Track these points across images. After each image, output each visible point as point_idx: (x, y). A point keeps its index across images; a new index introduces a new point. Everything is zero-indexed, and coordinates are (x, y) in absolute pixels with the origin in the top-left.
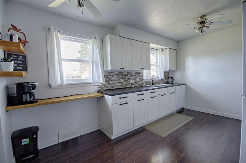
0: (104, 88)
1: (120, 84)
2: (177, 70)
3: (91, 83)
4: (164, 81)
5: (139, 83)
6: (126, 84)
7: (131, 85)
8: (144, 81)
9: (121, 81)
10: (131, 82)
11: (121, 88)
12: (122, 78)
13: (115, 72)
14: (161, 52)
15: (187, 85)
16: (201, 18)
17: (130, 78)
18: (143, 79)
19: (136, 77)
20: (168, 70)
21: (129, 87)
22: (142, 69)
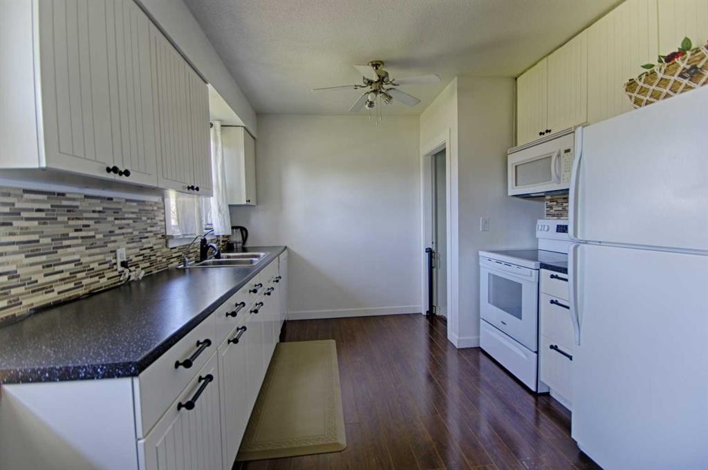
1: (62, 272)
2: (257, 204)
4: (221, 243)
5: (153, 258)
6: (95, 265)
7: (120, 269)
8: (171, 246)
9: (69, 250)
10: (122, 254)
11: (67, 295)
12: (72, 234)
13: (26, 191)
15: (290, 251)
16: (373, 65)
17: (117, 232)
18: (172, 237)
19: (140, 225)
20: (244, 202)
21: (113, 281)
22: (192, 188)
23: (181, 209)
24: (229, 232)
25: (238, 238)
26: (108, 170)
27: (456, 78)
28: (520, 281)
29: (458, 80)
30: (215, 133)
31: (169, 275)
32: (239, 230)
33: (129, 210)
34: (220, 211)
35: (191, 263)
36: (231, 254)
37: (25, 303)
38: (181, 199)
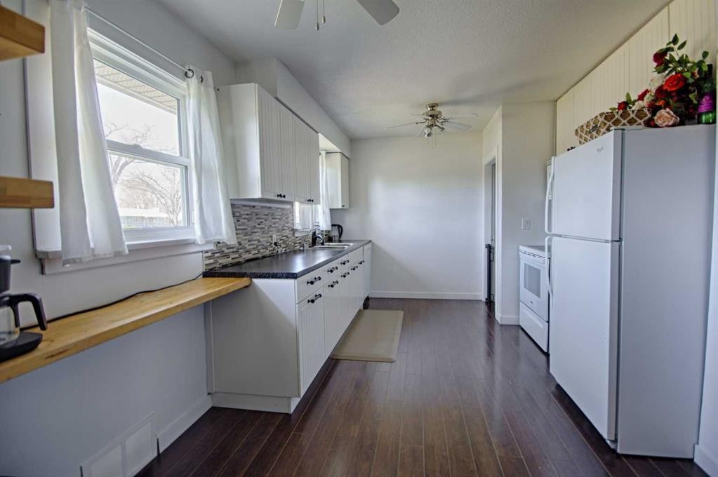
0: (220, 261)
1: (253, 245)
2: (350, 207)
3: (194, 243)
4: (325, 236)
5: (288, 242)
6: (265, 243)
7: (274, 246)
8: (296, 236)
9: (256, 234)
10: (275, 239)
11: (254, 256)
12: (257, 226)
14: (324, 158)
15: (373, 244)
16: (430, 107)
17: (273, 226)
18: (296, 230)
19: (282, 223)
20: (340, 207)
21: (271, 252)
22: (310, 200)
23: (302, 213)
24: (330, 228)
25: (335, 233)
26: (278, 196)
27: (501, 106)
28: (539, 268)
29: (503, 108)
30: (322, 160)
31: (295, 252)
32: (337, 227)
33: (278, 213)
34: (324, 213)
35: (306, 246)
36: (331, 244)
37: (243, 256)
38: (302, 206)
